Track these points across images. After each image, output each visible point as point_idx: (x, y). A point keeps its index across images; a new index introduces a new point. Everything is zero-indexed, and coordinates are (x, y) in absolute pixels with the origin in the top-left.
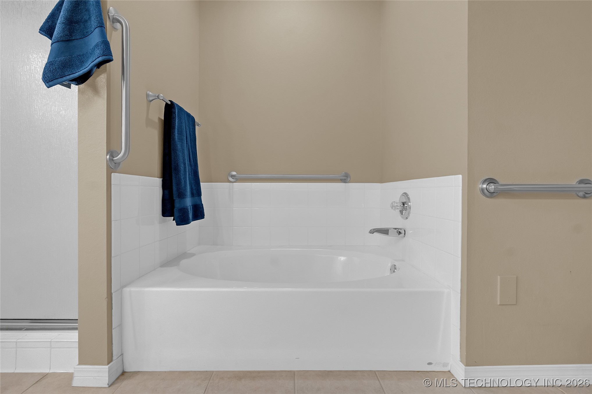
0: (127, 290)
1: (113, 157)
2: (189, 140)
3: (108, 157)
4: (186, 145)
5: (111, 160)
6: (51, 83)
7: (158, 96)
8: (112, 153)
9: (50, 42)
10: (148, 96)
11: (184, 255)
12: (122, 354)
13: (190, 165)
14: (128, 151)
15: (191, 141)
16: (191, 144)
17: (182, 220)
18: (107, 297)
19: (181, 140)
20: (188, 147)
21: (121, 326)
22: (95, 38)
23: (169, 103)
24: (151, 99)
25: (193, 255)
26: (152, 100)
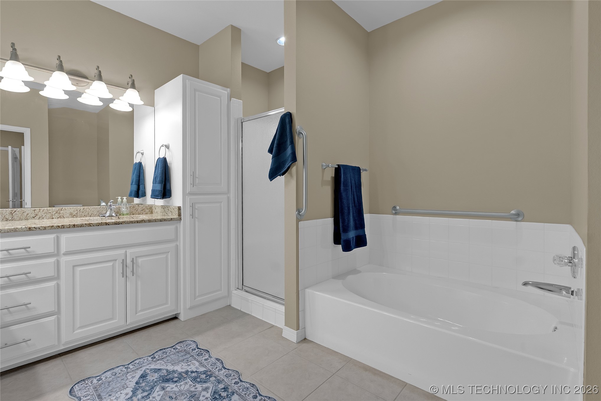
0: (307, 290)
1: (300, 213)
2: (354, 188)
3: (297, 213)
4: (351, 192)
5: (299, 214)
6: (272, 179)
7: (328, 166)
8: (299, 211)
9: (271, 156)
10: (322, 166)
11: (354, 271)
12: (305, 328)
13: (354, 206)
14: (306, 209)
15: (356, 188)
16: (356, 190)
17: (347, 248)
18: (296, 293)
19: (346, 190)
20: (353, 193)
21: (304, 310)
22: (289, 151)
23: (337, 166)
24: (324, 168)
25: (359, 272)
26: (326, 168)
